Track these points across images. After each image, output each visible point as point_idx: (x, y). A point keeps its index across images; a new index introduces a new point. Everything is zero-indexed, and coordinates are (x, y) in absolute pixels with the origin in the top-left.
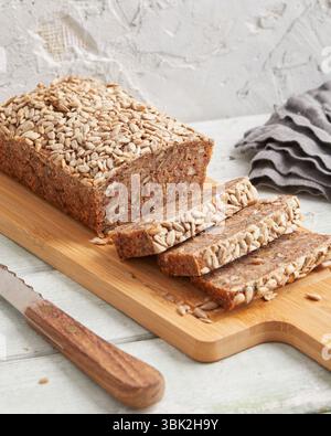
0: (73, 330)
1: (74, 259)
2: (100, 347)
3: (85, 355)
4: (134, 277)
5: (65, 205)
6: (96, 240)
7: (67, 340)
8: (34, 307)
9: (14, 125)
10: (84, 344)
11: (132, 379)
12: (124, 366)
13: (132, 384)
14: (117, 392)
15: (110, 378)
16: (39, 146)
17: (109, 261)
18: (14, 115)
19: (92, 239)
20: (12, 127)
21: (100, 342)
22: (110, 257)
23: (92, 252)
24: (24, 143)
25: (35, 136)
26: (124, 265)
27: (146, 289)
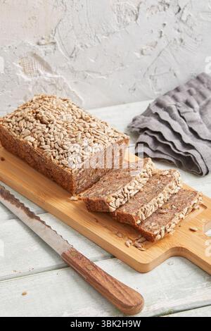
0: (91, 268)
1: (62, 211)
2: (107, 279)
3: (99, 284)
4: (97, 222)
5: (52, 177)
6: (72, 198)
7: (88, 275)
8: (67, 252)
9: (19, 131)
10: (98, 277)
11: (127, 300)
12: (122, 292)
13: (129, 304)
14: (120, 308)
15: (115, 299)
16: (36, 146)
17: (82, 211)
18: (17, 124)
19: (70, 197)
20: (17, 133)
21: (106, 276)
22: (82, 209)
23: (70, 205)
24: (27, 143)
25: (33, 140)
26: (90, 213)
27: (105, 230)
